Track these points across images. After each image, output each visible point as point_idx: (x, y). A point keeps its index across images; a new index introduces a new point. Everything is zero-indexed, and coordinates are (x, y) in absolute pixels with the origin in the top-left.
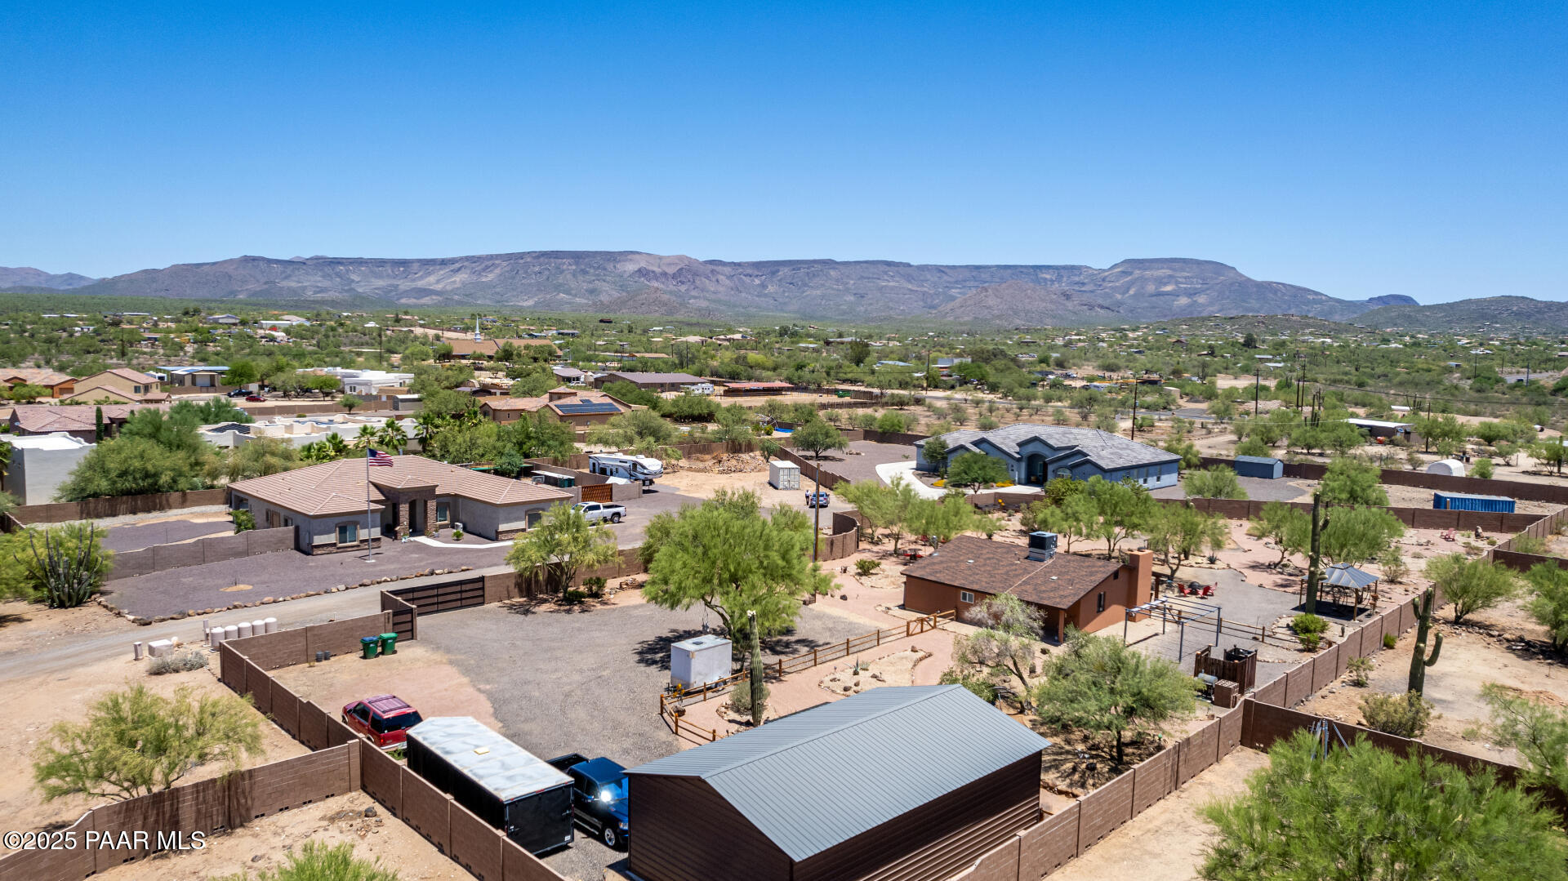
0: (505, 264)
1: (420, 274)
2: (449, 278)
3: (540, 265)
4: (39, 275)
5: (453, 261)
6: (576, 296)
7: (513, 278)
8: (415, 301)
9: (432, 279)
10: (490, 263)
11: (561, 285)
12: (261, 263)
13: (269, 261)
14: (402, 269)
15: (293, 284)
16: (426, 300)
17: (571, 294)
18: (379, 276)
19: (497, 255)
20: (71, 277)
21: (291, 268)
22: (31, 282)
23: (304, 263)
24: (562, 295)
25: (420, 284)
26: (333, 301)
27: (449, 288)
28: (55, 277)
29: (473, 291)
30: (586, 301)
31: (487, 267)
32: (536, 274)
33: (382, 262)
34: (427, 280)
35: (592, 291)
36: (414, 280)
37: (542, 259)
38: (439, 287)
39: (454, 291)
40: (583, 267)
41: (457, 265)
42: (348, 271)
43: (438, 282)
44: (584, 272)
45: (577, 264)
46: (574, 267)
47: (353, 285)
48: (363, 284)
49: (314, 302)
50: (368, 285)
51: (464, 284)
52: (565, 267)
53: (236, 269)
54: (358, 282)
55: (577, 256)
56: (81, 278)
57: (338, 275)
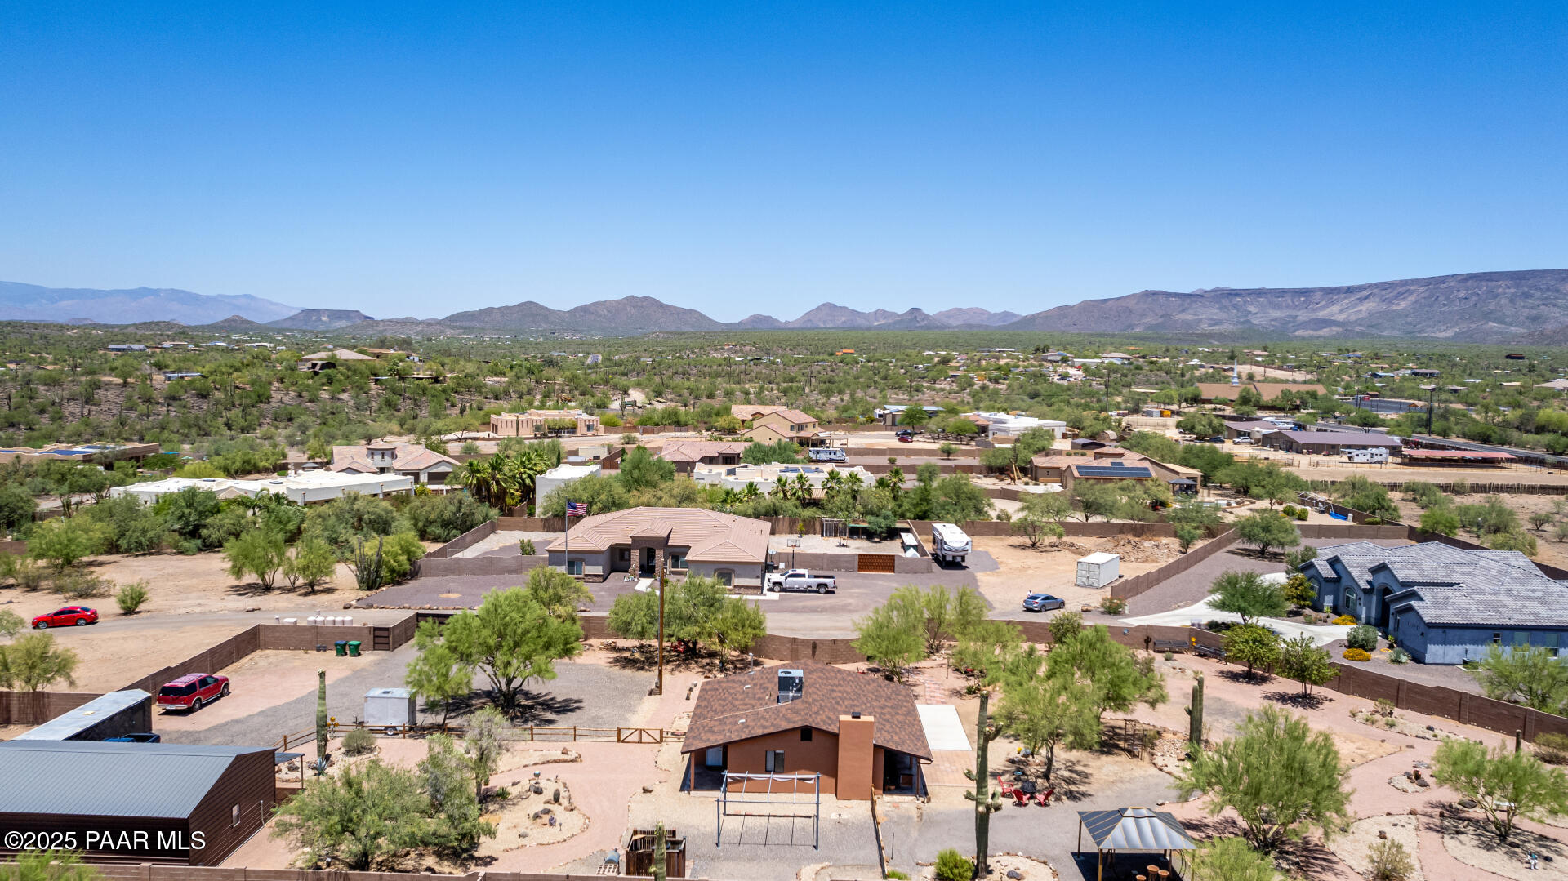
0: (1422, 289)
1: (1324, 303)
2: (1355, 307)
3: (1467, 290)
4: (983, 314)
5: (1360, 289)
6: (1511, 324)
7: (1431, 306)
8: (1311, 333)
9: (1335, 308)
10: (1405, 288)
11: (1491, 312)
12: (1160, 297)
13: (1168, 295)
14: (1302, 299)
15: (1189, 317)
16: (1325, 332)
17: (1505, 323)
18: (1278, 307)
19: (1412, 280)
20: (1006, 314)
21: (1189, 301)
22: (976, 321)
23: (1202, 296)
24: (1490, 323)
25: (1322, 314)
26: (1221, 334)
27: (1353, 318)
28: (995, 315)
29: (1380, 321)
30: (1525, 331)
31: (1400, 294)
32: (1460, 300)
33: (1282, 293)
34: (1329, 310)
35: (1534, 319)
36: (1314, 311)
37: (1469, 283)
38: (1341, 317)
39: (1358, 322)
40: (1526, 289)
41: (1365, 293)
42: (1245, 302)
43: (1341, 311)
44: (1527, 296)
45: (1517, 286)
46: (1513, 291)
47: (1250, 317)
48: (1258, 315)
49: (1211, 336)
50: (1263, 317)
51: (1371, 314)
52: (1500, 290)
53: (1137, 303)
54: (1255, 314)
55: (1518, 277)
56: (1014, 315)
57: (1235, 307)
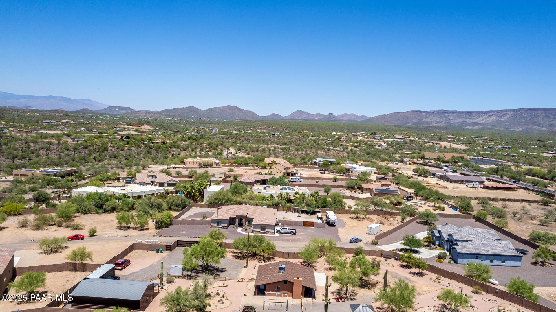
0: (511, 113)
1: (477, 117)
2: (488, 119)
3: (528, 114)
4: (355, 116)
5: (490, 112)
6: (542, 127)
7: (514, 119)
8: (472, 127)
9: (480, 119)
10: (506, 113)
11: (535, 122)
12: (419, 112)
13: (422, 112)
14: (469, 115)
15: (429, 120)
16: (477, 127)
17: (540, 126)
18: (461, 118)
19: (508, 110)
20: (363, 116)
21: (429, 114)
23: (433, 113)
24: (535, 126)
25: (476, 121)
26: (439, 127)
27: (487, 122)
28: (359, 116)
29: (496, 124)
30: (547, 129)
31: (504, 115)
32: (525, 117)
33: (462, 112)
34: (478, 119)
35: (550, 125)
36: (473, 119)
37: (528, 112)
38: (483, 122)
39: (489, 124)
40: (548, 115)
41: (491, 114)
42: (449, 116)
43: (483, 120)
44: (548, 117)
45: (545, 113)
46: (543, 115)
47: (450, 121)
48: (453, 120)
49: (436, 127)
50: (455, 121)
51: (493, 121)
52: (539, 115)
53: (410, 114)
54: (452, 120)
55: (545, 110)
56: (366, 117)
57: (445, 117)
